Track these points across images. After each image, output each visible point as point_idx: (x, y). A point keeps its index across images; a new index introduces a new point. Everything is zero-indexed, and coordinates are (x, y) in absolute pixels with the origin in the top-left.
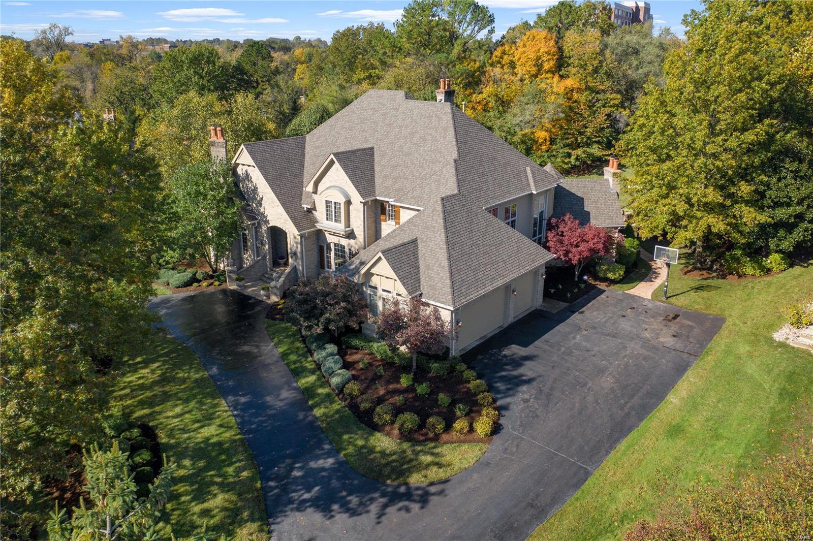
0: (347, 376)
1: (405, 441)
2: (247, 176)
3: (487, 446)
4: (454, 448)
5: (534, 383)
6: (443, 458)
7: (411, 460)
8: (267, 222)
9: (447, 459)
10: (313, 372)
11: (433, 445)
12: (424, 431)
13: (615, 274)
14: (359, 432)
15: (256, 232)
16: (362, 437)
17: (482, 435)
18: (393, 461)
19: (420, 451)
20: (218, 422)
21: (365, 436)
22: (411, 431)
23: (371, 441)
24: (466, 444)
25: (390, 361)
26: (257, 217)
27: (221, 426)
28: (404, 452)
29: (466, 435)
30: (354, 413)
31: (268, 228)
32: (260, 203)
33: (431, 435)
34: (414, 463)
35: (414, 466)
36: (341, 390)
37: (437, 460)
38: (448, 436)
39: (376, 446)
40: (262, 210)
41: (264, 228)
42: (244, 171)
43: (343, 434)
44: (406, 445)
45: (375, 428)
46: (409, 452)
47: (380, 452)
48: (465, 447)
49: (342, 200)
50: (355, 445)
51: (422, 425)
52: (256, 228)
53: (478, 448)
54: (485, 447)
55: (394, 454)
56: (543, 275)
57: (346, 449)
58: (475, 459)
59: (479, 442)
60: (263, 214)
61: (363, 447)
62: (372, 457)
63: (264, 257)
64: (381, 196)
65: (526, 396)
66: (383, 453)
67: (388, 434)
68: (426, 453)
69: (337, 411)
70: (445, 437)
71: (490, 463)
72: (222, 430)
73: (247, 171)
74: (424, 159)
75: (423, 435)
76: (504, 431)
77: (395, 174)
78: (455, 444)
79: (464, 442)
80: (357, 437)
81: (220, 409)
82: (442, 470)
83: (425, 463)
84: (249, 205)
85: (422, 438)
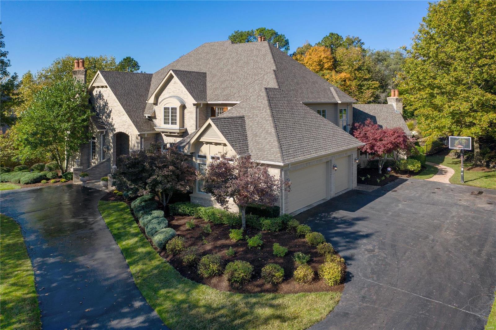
0: (171, 233)
1: (236, 293)
2: (100, 96)
3: (339, 294)
4: (299, 298)
5: (374, 237)
6: (286, 310)
7: (246, 314)
8: (114, 130)
9: (291, 310)
10: (136, 235)
11: (271, 295)
12: (260, 282)
13: (414, 166)
14: (180, 286)
15: (104, 140)
16: (183, 291)
17: (331, 283)
18: (222, 316)
19: (255, 304)
20: (12, 280)
21: (187, 290)
22: (242, 281)
23: (194, 294)
24: (313, 294)
25: (218, 222)
26: (106, 127)
27: (13, 285)
28: (235, 305)
29: (310, 283)
30: (176, 268)
31: (114, 135)
32: (109, 115)
33: (268, 286)
34: (248, 318)
35: (250, 321)
36: (163, 247)
37: (278, 312)
38: (289, 285)
39: (199, 300)
40: (110, 120)
41: (111, 135)
42: (98, 93)
43: (159, 289)
44: (237, 298)
45: (199, 280)
46: (242, 305)
47: (204, 306)
48: (312, 296)
49: (177, 105)
50: (173, 300)
51: (256, 275)
52: (104, 136)
53: (329, 296)
54: (337, 296)
55: (223, 307)
56: (356, 160)
57: (161, 305)
58: (328, 309)
59: (328, 291)
60: (111, 125)
61: (183, 302)
62: (194, 312)
63: (109, 160)
64: (212, 101)
65: (370, 247)
66: (209, 308)
67: (215, 286)
68: (263, 305)
69: (157, 267)
70: (284, 287)
71: (348, 314)
72: (14, 288)
73: (100, 92)
74: (248, 74)
75: (258, 286)
76: (355, 278)
77: (223, 86)
78: (299, 294)
79: (310, 291)
80: (176, 291)
81: (22, 268)
82: (286, 324)
83: (263, 317)
84: (100, 118)
85: (257, 289)
